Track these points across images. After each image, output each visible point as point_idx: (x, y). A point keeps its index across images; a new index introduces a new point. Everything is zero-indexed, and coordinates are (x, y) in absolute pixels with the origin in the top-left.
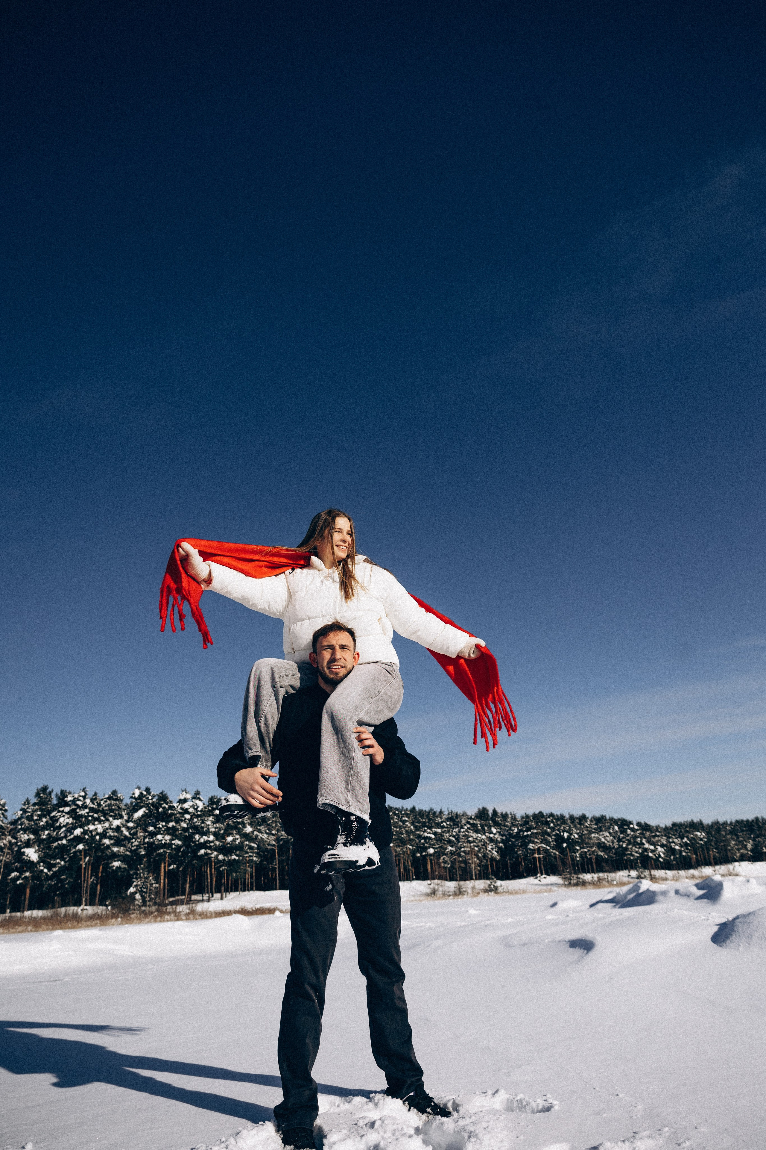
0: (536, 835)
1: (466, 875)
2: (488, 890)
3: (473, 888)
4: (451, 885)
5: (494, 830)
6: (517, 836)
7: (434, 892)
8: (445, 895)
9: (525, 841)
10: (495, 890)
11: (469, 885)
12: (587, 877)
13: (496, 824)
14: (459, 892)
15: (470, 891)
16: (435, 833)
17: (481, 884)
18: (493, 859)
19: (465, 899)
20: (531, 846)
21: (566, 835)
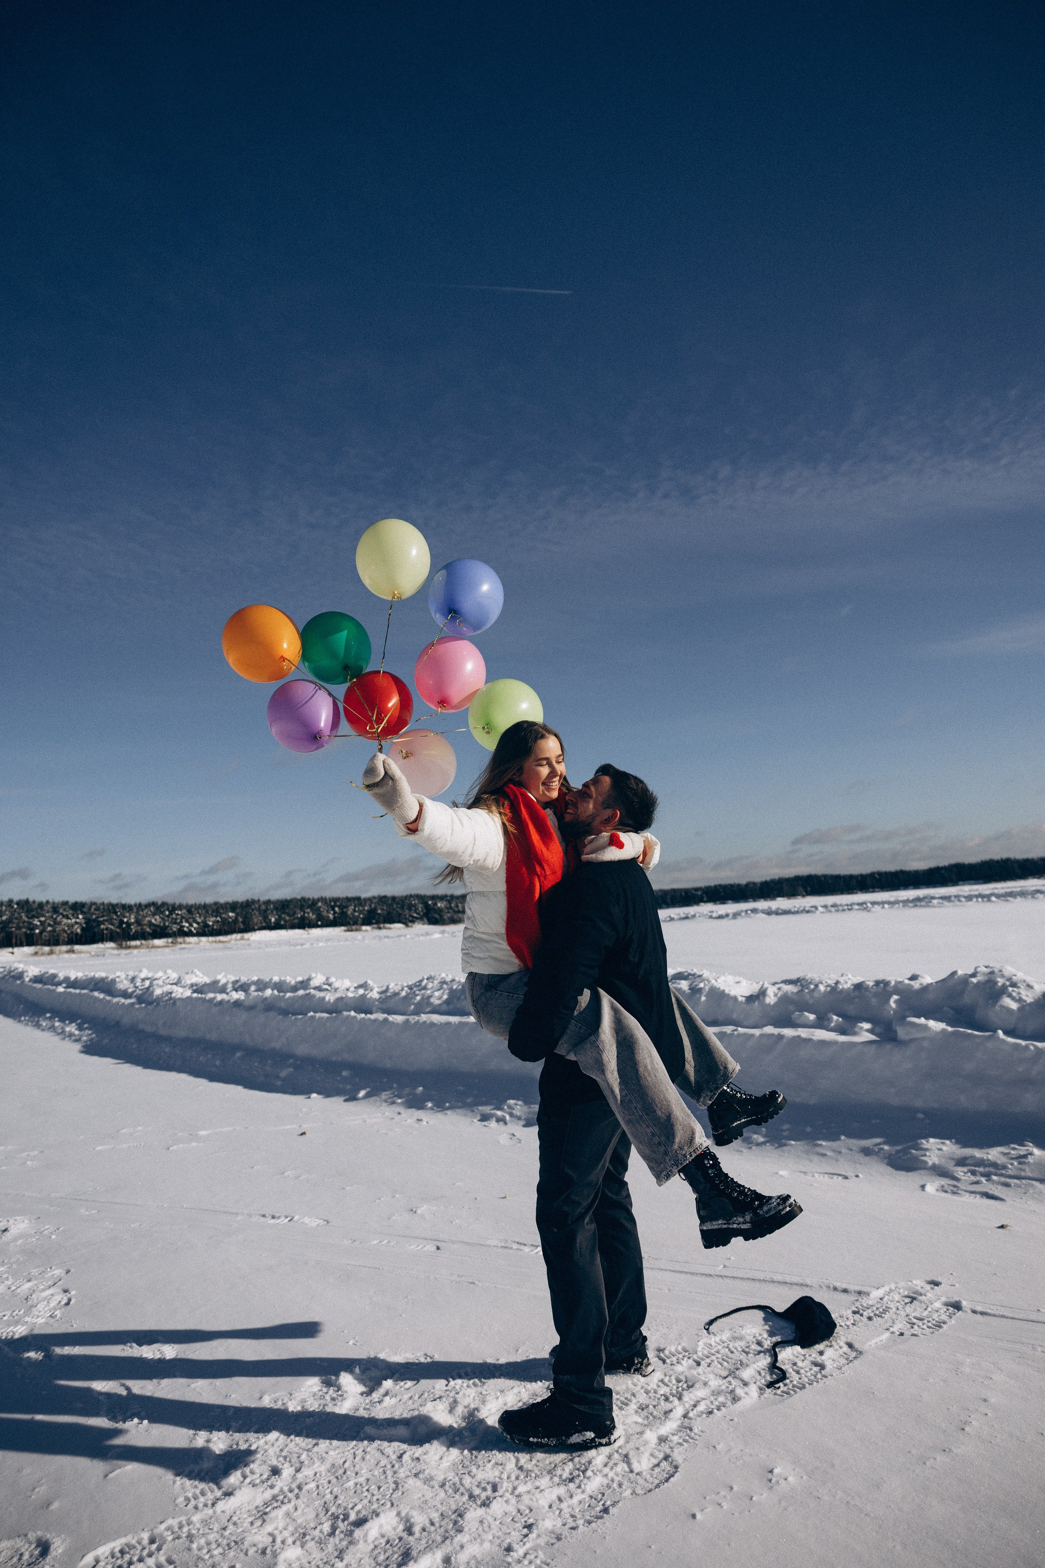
0: (106, 921)
1: (57, 943)
2: (68, 952)
3: (60, 951)
4: (47, 949)
5: (81, 917)
6: (95, 920)
7: (36, 953)
8: (43, 954)
9: (99, 923)
10: (73, 951)
11: (57, 949)
12: (133, 943)
13: (83, 913)
14: (51, 953)
15: (57, 952)
16: (40, 921)
17: (64, 948)
18: (77, 934)
19: (54, 957)
20: (102, 926)
21: (125, 920)
